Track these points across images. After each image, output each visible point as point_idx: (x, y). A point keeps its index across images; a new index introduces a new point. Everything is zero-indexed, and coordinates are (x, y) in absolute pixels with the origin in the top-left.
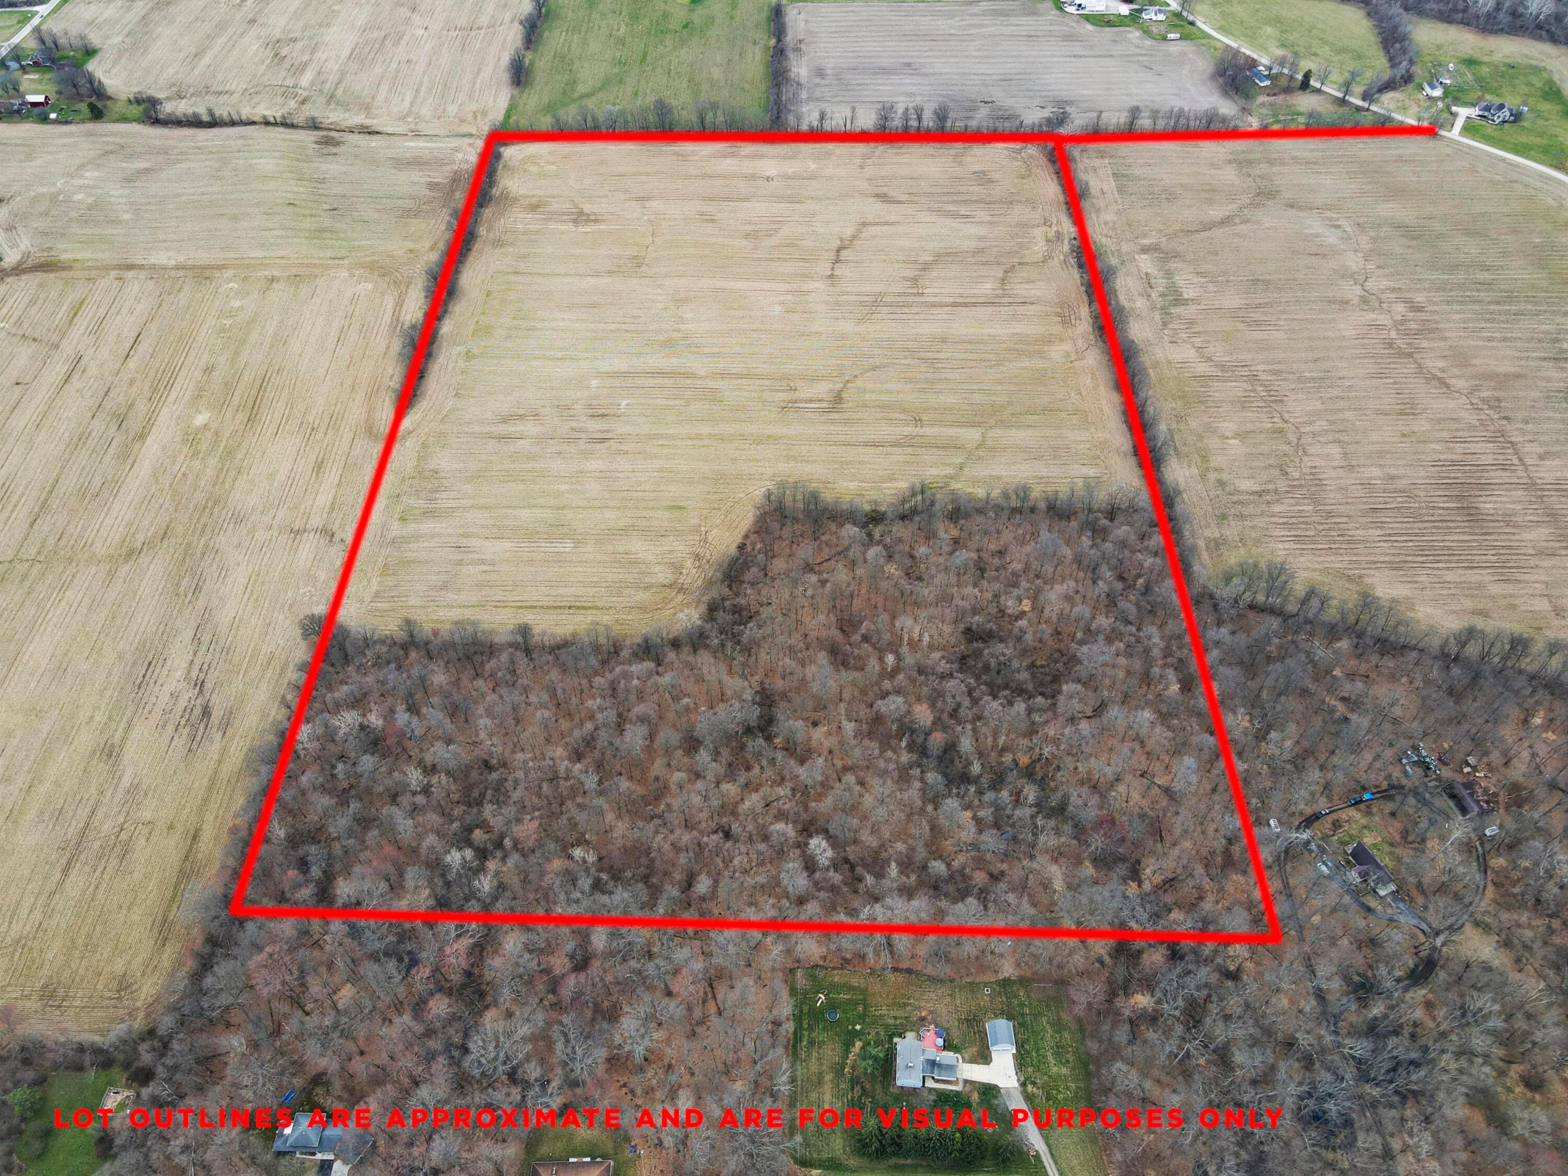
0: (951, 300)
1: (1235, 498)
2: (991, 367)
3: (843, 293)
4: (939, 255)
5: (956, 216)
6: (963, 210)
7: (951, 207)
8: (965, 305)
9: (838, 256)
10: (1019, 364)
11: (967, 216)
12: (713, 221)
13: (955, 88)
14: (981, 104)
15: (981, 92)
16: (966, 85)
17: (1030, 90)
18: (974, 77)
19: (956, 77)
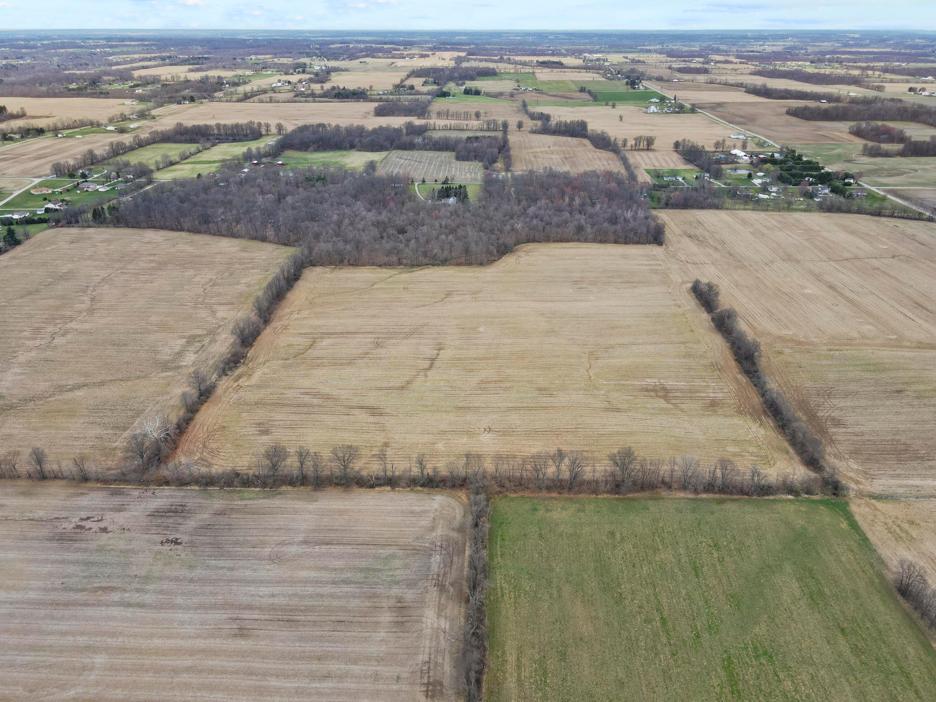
3: (433, 339)
4: (349, 364)
5: (316, 395)
6: (307, 399)
7: (315, 401)
8: (348, 333)
9: (432, 364)
11: (306, 394)
12: (540, 389)
13: (199, 572)
14: (184, 538)
15: (165, 565)
16: (177, 579)
17: (88, 564)
18: (148, 598)
19: (179, 600)
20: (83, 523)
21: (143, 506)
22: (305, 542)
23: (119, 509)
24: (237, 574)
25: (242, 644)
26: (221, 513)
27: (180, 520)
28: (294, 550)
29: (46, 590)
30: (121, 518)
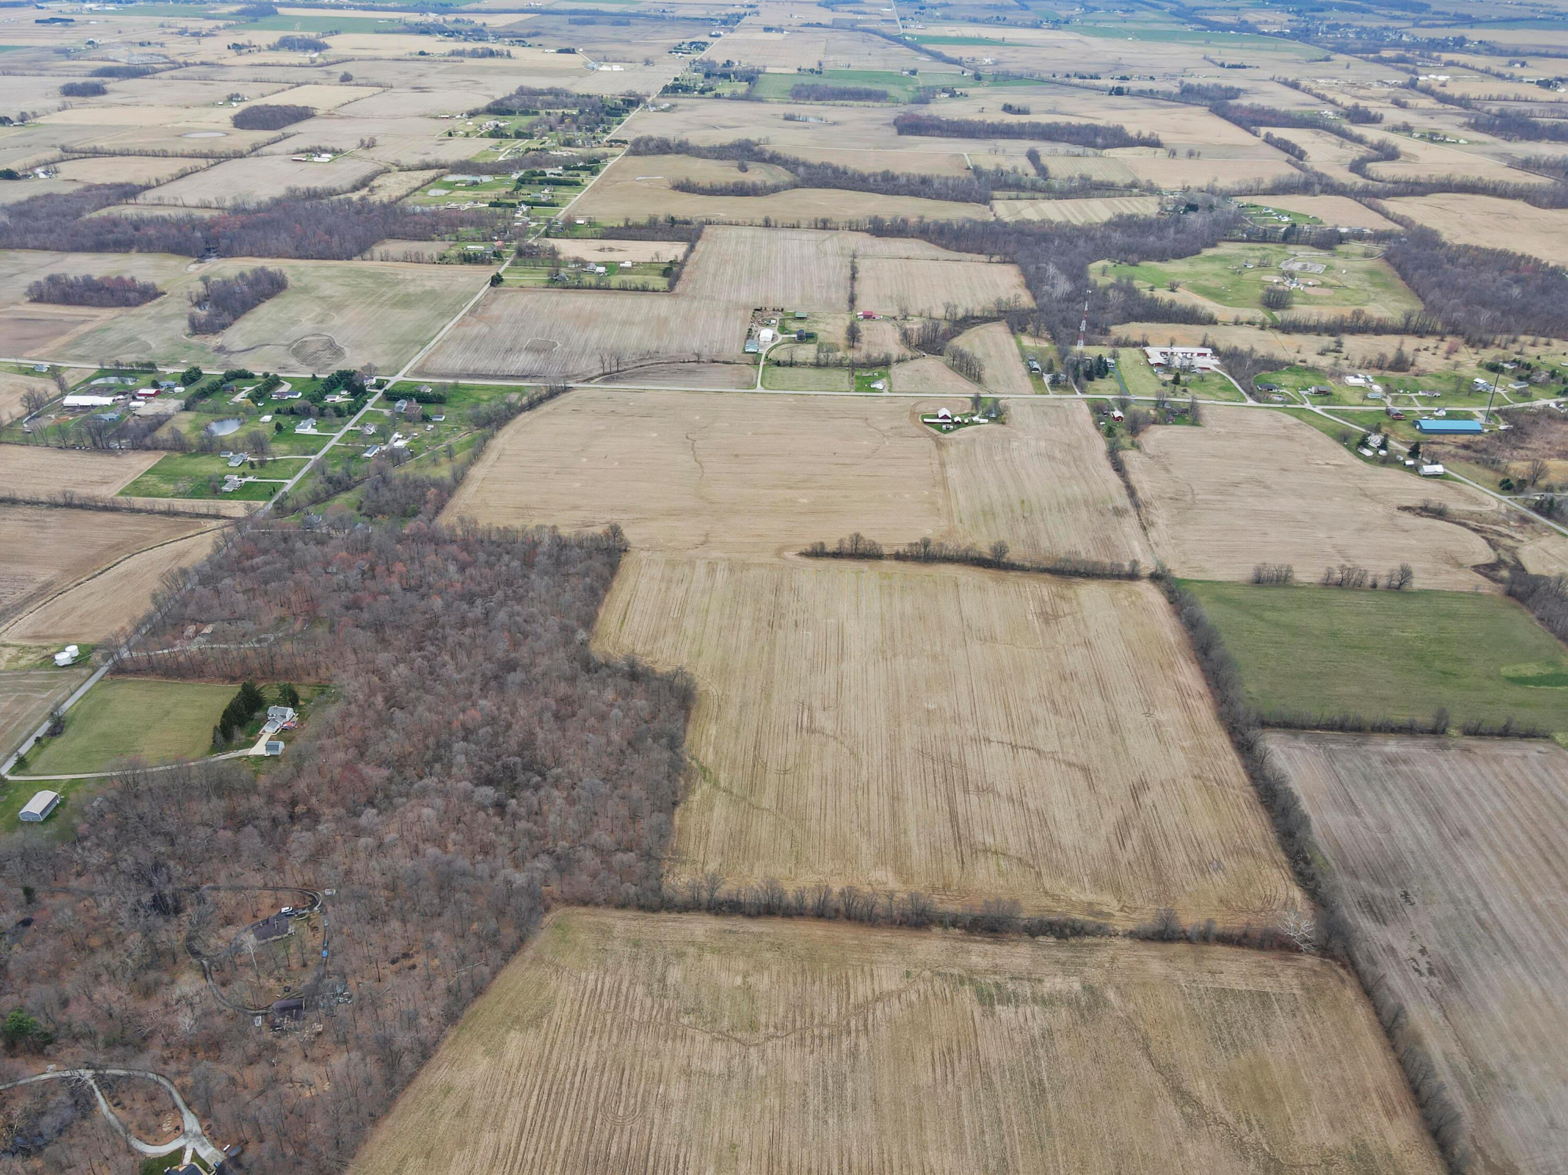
0: (961, 810)
1: (659, 960)
2: (859, 826)
10: (864, 847)
13: (1427, 871)
14: (1398, 892)
15: (1433, 895)
16: (1443, 883)
17: (1466, 946)
18: (1472, 894)
19: (1461, 875)
20: (1425, 971)
21: (1377, 934)
22: (1358, 814)
23: (1392, 950)
24: (1415, 848)
25: (1473, 830)
26: (1354, 874)
27: (1379, 900)
28: (1370, 820)
29: (1509, 963)
30: (1402, 946)
